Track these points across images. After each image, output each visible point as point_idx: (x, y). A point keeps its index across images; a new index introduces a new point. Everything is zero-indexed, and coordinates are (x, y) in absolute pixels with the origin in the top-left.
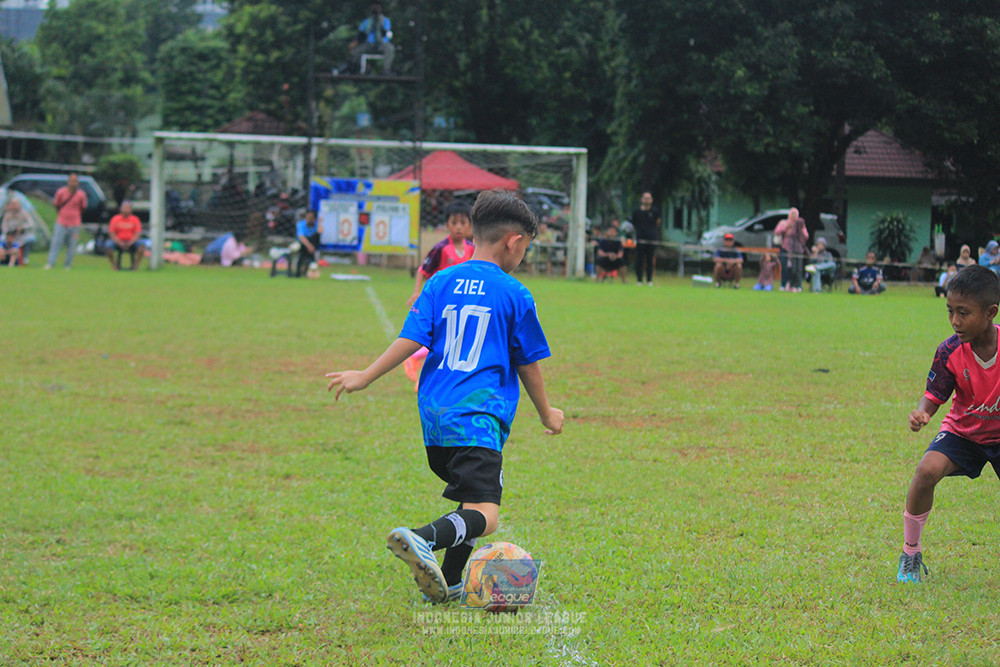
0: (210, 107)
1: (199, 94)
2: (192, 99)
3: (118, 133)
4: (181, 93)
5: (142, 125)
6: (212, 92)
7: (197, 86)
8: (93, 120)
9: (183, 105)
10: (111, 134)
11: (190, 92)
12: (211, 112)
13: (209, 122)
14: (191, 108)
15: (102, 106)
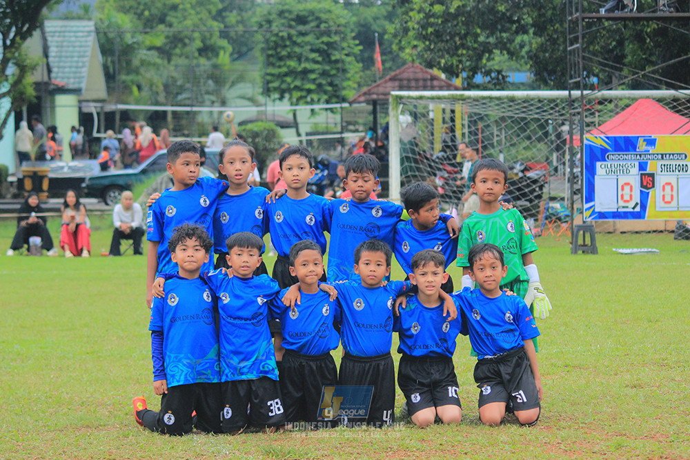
0: (312, 71)
1: (299, 58)
2: (292, 63)
3: (208, 103)
4: (281, 59)
5: (230, 93)
6: (314, 55)
7: (297, 49)
8: (182, 89)
9: (284, 70)
10: (202, 104)
11: (289, 56)
12: (313, 76)
13: (313, 87)
14: (292, 73)
15: (192, 75)
